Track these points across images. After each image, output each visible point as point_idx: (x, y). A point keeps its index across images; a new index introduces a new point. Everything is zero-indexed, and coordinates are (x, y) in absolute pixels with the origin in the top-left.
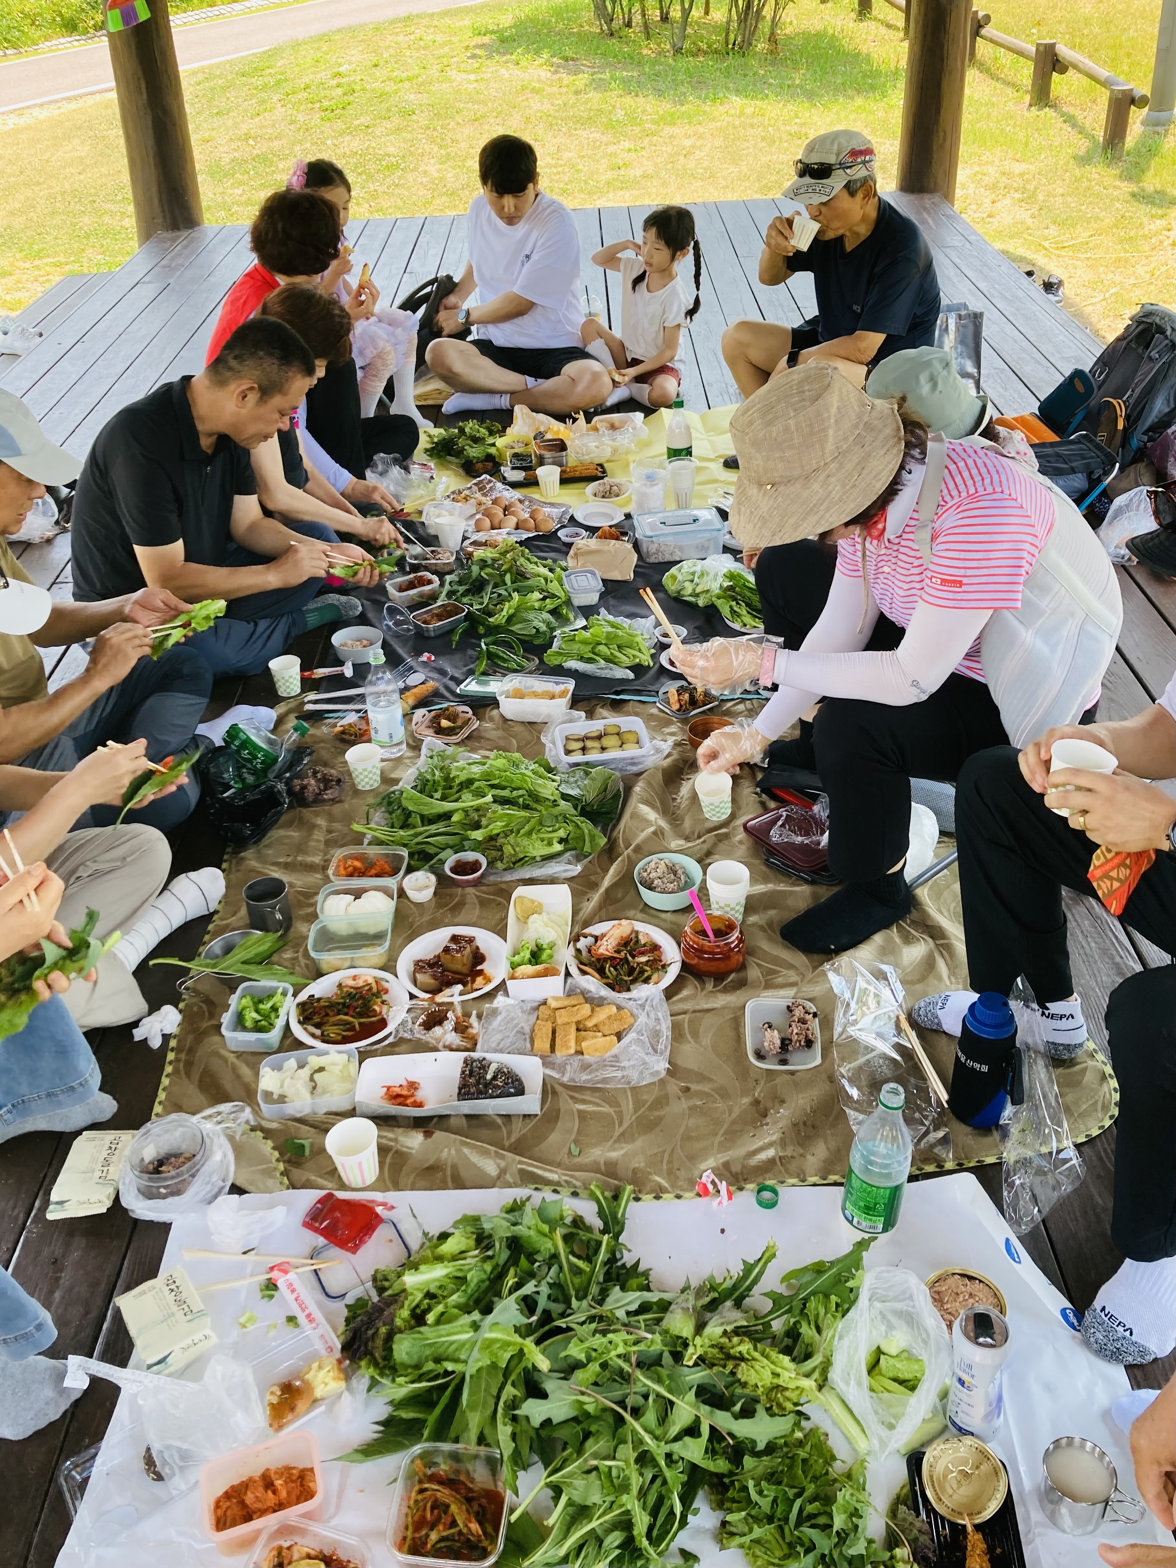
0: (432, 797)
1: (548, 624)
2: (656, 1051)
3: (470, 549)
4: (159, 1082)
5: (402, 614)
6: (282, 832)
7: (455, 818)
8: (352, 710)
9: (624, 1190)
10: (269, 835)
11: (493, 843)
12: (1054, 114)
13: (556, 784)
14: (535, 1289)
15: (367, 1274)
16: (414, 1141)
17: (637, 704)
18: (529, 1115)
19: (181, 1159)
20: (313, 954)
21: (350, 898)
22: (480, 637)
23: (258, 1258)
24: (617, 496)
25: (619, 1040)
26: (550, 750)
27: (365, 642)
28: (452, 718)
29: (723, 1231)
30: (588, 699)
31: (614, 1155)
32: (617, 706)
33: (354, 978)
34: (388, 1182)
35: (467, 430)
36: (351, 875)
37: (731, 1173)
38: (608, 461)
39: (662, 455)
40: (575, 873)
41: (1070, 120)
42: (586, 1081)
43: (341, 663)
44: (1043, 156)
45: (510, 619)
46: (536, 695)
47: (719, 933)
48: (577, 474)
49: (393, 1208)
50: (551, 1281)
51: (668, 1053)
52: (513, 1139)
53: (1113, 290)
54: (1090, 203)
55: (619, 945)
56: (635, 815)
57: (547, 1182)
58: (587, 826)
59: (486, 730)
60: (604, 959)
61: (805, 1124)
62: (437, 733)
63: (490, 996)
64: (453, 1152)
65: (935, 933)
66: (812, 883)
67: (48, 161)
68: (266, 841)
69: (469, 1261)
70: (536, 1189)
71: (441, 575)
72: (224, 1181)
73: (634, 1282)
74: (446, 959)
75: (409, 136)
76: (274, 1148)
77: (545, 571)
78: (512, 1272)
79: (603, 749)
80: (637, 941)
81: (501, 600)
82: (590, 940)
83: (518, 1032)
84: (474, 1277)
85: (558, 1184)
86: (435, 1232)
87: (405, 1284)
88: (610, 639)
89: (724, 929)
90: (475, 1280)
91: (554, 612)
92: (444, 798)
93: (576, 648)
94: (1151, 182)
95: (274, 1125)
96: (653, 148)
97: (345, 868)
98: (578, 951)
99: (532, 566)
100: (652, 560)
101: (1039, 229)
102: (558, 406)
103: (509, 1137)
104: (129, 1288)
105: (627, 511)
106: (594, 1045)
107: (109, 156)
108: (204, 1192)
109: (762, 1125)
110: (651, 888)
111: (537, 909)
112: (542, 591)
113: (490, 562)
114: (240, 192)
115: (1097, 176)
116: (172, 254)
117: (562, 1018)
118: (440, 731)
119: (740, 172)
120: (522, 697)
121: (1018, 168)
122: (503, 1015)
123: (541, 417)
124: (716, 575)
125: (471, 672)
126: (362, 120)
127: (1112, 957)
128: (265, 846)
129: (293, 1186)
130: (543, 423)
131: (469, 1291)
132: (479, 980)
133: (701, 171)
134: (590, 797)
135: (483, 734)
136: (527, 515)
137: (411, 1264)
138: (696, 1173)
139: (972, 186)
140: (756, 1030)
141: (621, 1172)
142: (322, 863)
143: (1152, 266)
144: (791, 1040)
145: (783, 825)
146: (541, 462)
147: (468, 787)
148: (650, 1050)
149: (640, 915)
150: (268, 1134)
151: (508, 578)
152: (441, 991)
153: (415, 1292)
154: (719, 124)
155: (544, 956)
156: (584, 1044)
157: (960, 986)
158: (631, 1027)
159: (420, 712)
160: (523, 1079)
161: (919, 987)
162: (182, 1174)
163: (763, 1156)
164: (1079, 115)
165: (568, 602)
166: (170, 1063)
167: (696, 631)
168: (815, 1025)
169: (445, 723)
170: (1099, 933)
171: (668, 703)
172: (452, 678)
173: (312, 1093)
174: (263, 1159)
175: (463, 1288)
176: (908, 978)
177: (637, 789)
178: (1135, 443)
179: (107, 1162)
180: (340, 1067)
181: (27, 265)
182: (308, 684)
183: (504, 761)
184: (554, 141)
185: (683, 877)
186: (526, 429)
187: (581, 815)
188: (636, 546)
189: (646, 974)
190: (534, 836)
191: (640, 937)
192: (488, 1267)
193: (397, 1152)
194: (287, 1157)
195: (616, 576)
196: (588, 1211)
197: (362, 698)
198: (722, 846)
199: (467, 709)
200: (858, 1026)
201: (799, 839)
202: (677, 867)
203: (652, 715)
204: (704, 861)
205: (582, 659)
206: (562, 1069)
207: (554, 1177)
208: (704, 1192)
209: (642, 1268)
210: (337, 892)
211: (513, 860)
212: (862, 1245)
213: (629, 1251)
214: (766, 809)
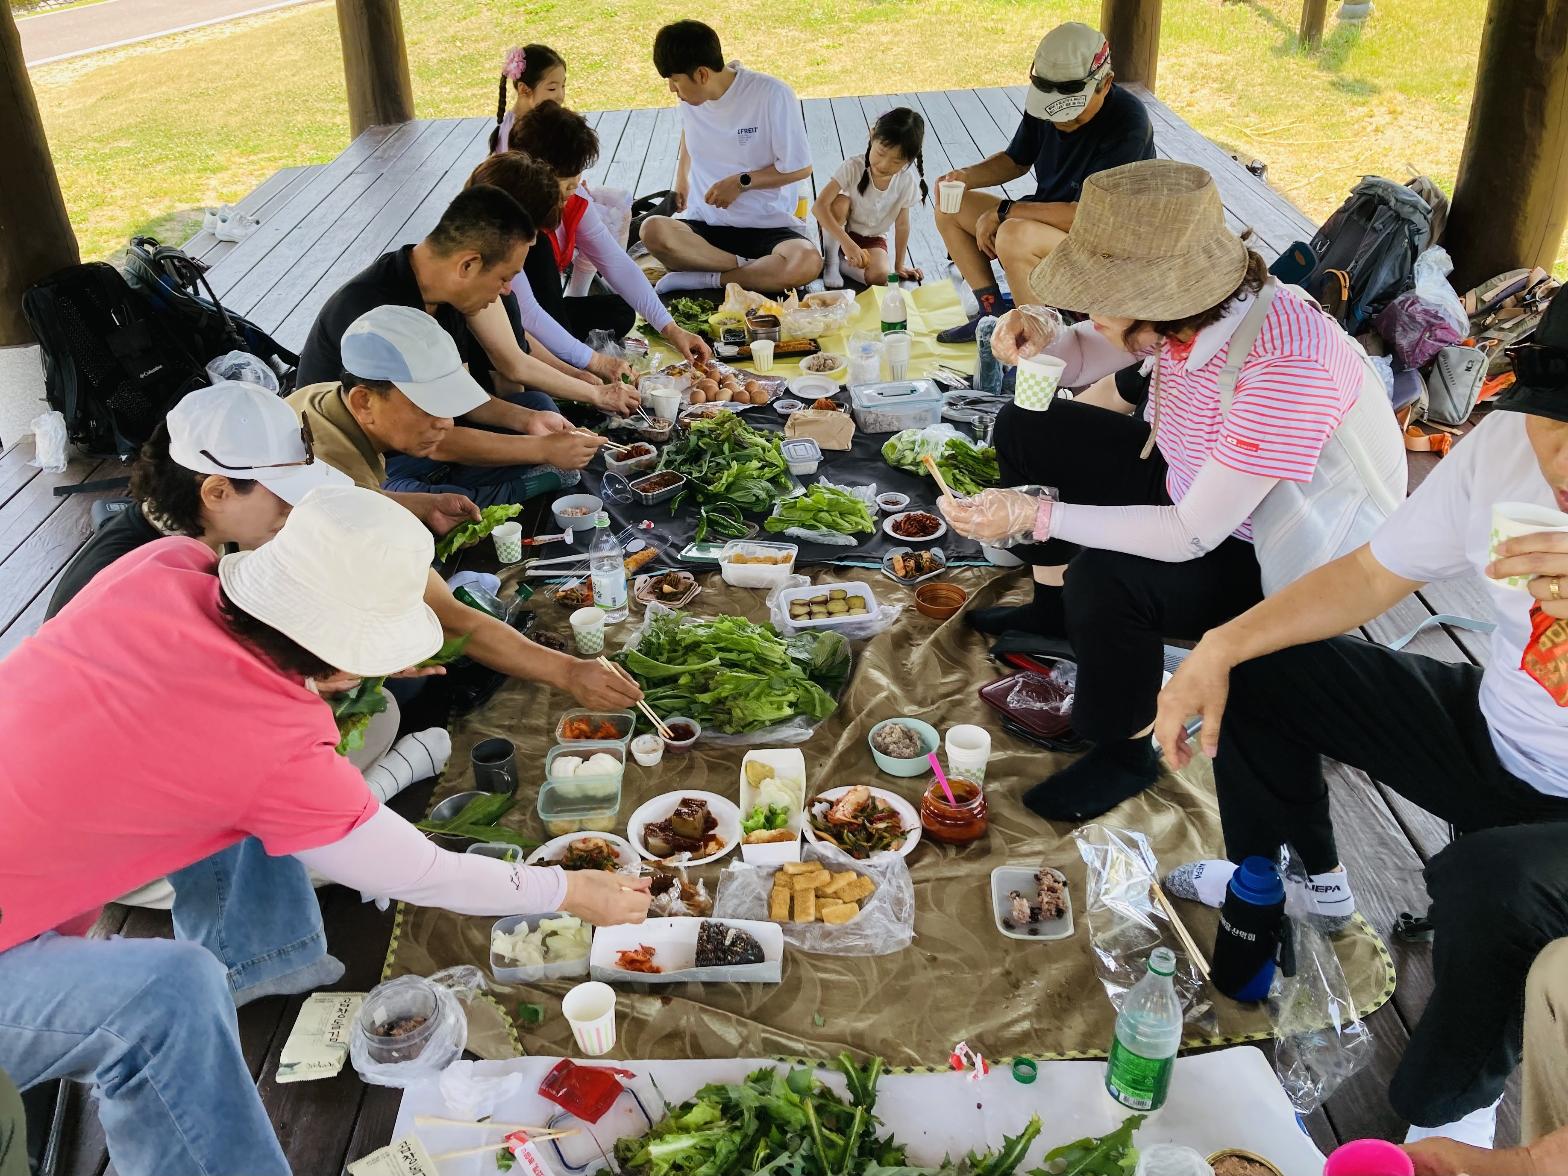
0: (657, 660)
1: (768, 492)
2: (899, 919)
3: (687, 420)
4: (388, 945)
5: (620, 482)
6: (505, 695)
7: (683, 681)
8: (573, 576)
9: (874, 1060)
10: (494, 697)
11: (721, 706)
12: (1249, 9)
13: (784, 648)
14: (789, 1161)
15: (608, 1144)
16: (652, 1008)
17: (862, 570)
18: (769, 984)
19: (412, 1023)
20: (542, 816)
21: (578, 760)
22: (699, 505)
23: (494, 1126)
24: (832, 369)
25: (860, 908)
26: (776, 615)
27: (584, 510)
28: (675, 583)
29: (979, 1106)
30: (811, 565)
31: (861, 1025)
32: (841, 572)
33: (584, 841)
34: (625, 1049)
35: (680, 307)
36: (577, 737)
37: (983, 1044)
38: (820, 337)
39: (876, 329)
40: (807, 738)
41: (1265, 14)
42: (827, 949)
43: (562, 531)
44: (1239, 48)
45: (729, 487)
46: (758, 561)
47: (960, 799)
48: (791, 349)
49: (633, 1076)
50: (804, 1153)
51: (912, 922)
52: (754, 1008)
53: (1318, 175)
54: (1290, 92)
55: (855, 810)
56: (866, 680)
57: (793, 1052)
58: (817, 691)
59: (708, 595)
60: (843, 825)
61: (1059, 995)
62: (658, 598)
63: (725, 861)
64: (692, 1019)
65: (1184, 801)
66: (1053, 750)
67: (263, 65)
68: (489, 704)
69: (716, 1130)
70: (781, 1060)
71: (659, 445)
72: (456, 1046)
73: (890, 1157)
74: (677, 822)
75: (611, 36)
76: (506, 1014)
77: (763, 441)
78: (762, 1143)
79: (830, 614)
80: (875, 807)
81: (720, 468)
82: (825, 806)
83: (755, 897)
84: (723, 1148)
85: (804, 1054)
86: (677, 1101)
87: (650, 1154)
88: (833, 506)
89: (967, 794)
90: (724, 1151)
91: (773, 480)
92: (669, 661)
93: (797, 515)
94: (1350, 72)
95: (507, 990)
96: (851, 45)
97: (572, 731)
98: (814, 816)
99: (749, 436)
100: (870, 430)
101: (1238, 117)
102: (769, 283)
103: (749, 1007)
104: (361, 1155)
105: (842, 383)
106: (833, 911)
107: (322, 59)
108: (437, 1057)
109: (1014, 997)
110: (886, 752)
111: (768, 773)
112: (760, 460)
113: (707, 432)
114: (448, 90)
115: (1295, 66)
116: (385, 146)
117: (800, 884)
118: (662, 596)
119: (938, 66)
120: (745, 562)
121: (1215, 59)
122: (740, 880)
123: (753, 294)
124: (937, 444)
125: (691, 539)
126: (566, 22)
127: (1372, 828)
128: (490, 709)
129: (527, 1052)
130: (754, 301)
131: (718, 1163)
132: (712, 845)
133: (899, 66)
134: (820, 661)
135: (705, 600)
136: (742, 389)
137: (655, 1133)
138: (948, 1045)
139: (1170, 77)
140: (1003, 900)
141: (867, 1043)
142: (546, 726)
143: (1356, 151)
144: (1040, 909)
145: (1019, 691)
146: (754, 337)
147: (693, 650)
148: (894, 918)
149: (874, 780)
150: (500, 999)
151: (726, 447)
152: (672, 854)
153: (661, 1163)
154: (916, 21)
155: (779, 820)
156: (824, 911)
157: (1215, 856)
158: (871, 895)
159: (641, 579)
160: (763, 947)
161: (1171, 856)
162: (413, 1037)
163: (1018, 1028)
164: (1274, 9)
165: (787, 471)
166: (398, 925)
167: (918, 499)
168: (1065, 894)
169: (667, 588)
170: (1356, 803)
171: (893, 569)
172: (673, 545)
173: (544, 958)
174: (494, 1024)
175: (712, 1159)
176: (1158, 847)
177: (867, 654)
178: (1360, 315)
179: (337, 1025)
180: (573, 932)
181: (243, 160)
182: (529, 551)
183: (731, 624)
184: (753, 39)
185: (918, 743)
186: (737, 307)
187: (810, 679)
188: (853, 415)
189: (885, 841)
190: (763, 700)
191: (878, 803)
192: (737, 1138)
193: (634, 1018)
194: (519, 1022)
195: (834, 445)
196: (836, 1082)
197: (585, 564)
198: (957, 712)
199: (688, 574)
200: (1112, 895)
201: (1038, 705)
202: (913, 733)
203: (877, 581)
204: (940, 725)
205: (803, 526)
206: (801, 935)
207: (799, 1047)
208: (957, 1066)
209: (896, 1143)
210: (564, 755)
211: (742, 723)
212: (1132, 1123)
213: (882, 1124)
214: (1001, 676)
